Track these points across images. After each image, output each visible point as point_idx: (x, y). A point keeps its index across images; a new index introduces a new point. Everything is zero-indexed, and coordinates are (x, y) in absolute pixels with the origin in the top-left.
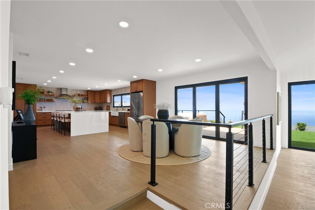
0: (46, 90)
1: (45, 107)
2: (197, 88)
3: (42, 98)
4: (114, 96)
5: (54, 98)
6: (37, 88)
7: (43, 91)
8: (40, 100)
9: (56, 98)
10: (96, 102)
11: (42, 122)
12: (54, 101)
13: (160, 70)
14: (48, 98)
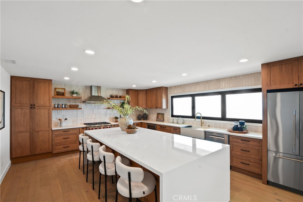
0: (68, 90)
1: (66, 119)
3: (61, 104)
5: (80, 102)
6: (53, 87)
7: (63, 91)
8: (58, 107)
9: (84, 102)
11: (62, 147)
12: (81, 109)
14: (71, 104)
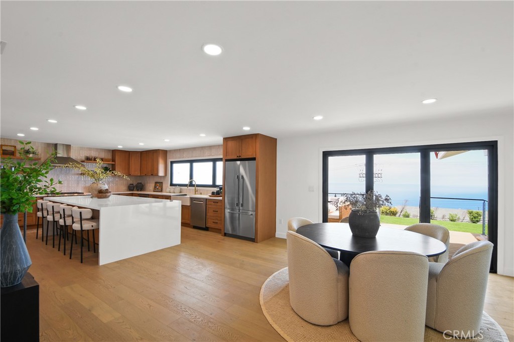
0: (20, 148)
2: (377, 158)
4: (172, 163)
7: (12, 149)
10: (132, 173)
13: (318, 118)
